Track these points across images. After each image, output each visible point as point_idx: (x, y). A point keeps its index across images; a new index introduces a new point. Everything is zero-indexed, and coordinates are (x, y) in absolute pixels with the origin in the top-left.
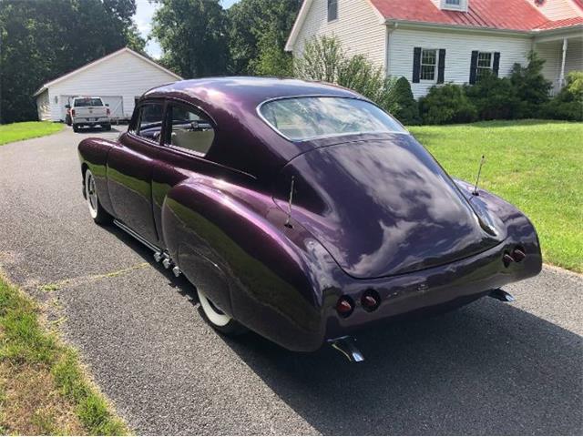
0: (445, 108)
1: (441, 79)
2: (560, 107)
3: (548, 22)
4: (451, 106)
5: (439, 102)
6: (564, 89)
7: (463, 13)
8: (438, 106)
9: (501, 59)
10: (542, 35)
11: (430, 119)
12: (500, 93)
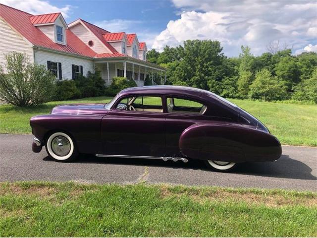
0: (68, 92)
1: (61, 78)
2: (113, 91)
3: (95, 54)
4: (71, 91)
5: (65, 89)
6: (113, 84)
7: (65, 46)
8: (65, 91)
9: (83, 69)
10: (98, 60)
11: (62, 97)
12: (89, 85)
